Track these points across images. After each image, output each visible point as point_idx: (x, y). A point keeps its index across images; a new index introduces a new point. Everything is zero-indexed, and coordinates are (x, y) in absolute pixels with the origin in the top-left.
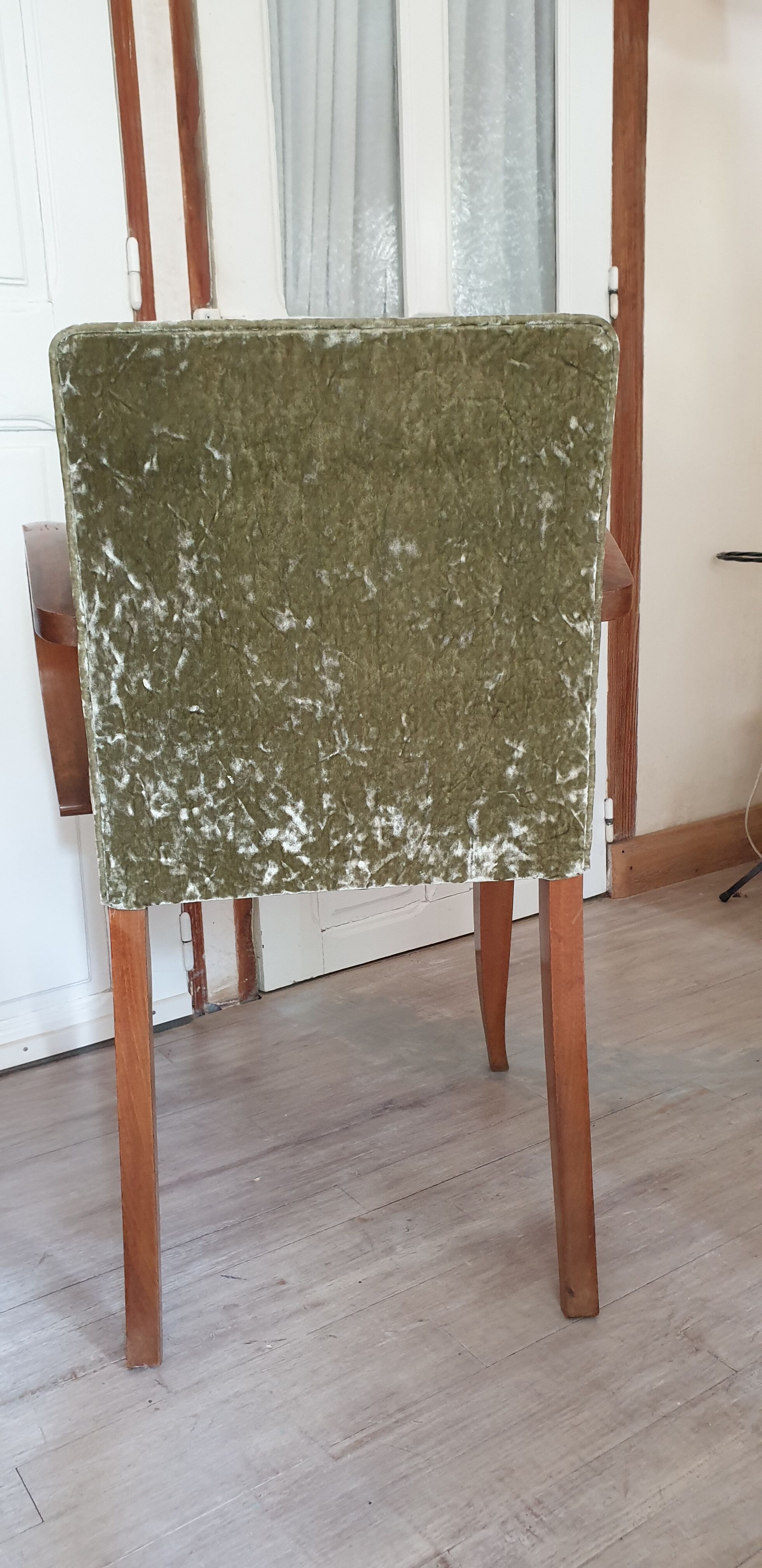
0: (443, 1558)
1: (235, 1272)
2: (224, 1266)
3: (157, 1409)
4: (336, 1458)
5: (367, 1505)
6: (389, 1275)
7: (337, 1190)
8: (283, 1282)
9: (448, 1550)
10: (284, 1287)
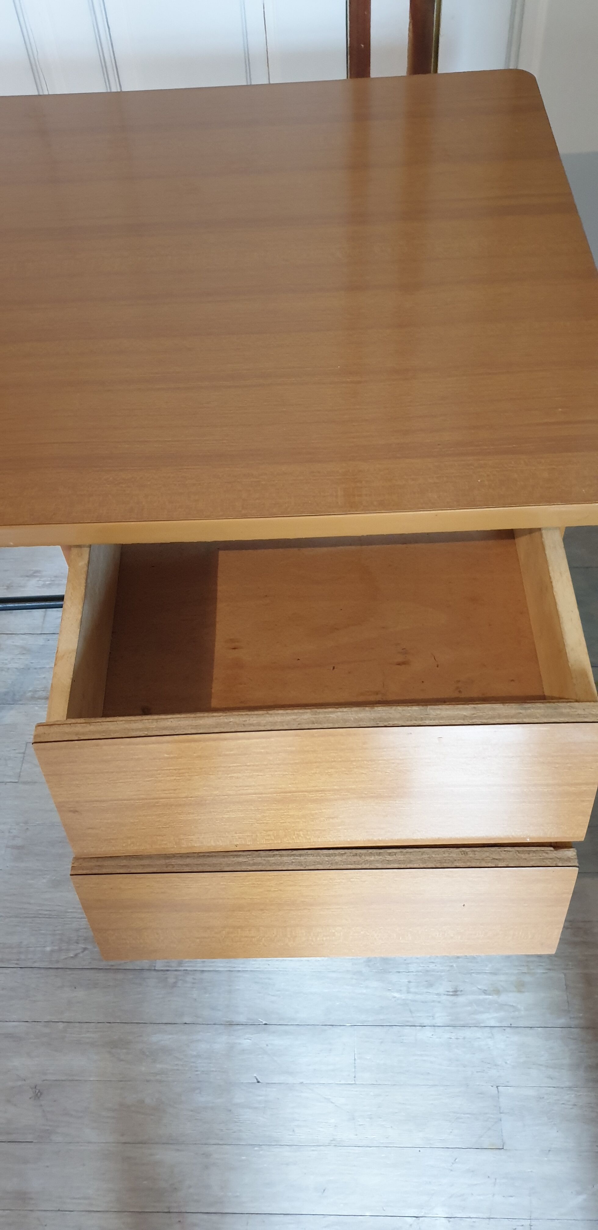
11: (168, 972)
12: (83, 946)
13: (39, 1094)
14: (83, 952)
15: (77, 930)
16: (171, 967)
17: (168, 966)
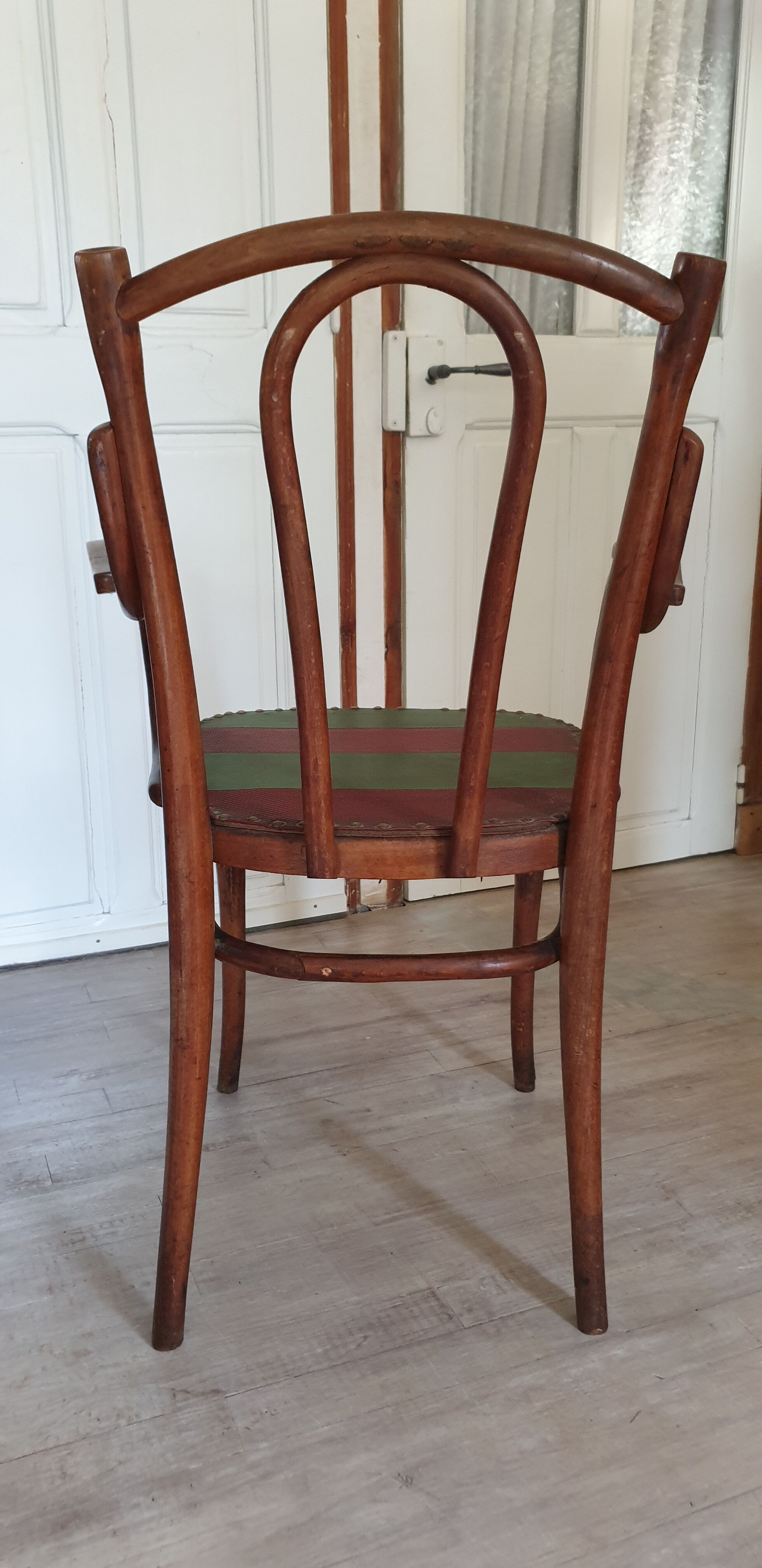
0: (432, 1292)
1: (335, 1099)
2: (329, 1094)
3: (259, 1177)
4: (376, 1224)
5: (390, 1254)
6: (449, 1116)
7: (426, 1053)
8: (369, 1110)
9: (438, 1288)
10: (369, 1113)
11: (482, 1326)
12: (362, 1335)
13: (409, 1480)
14: (365, 1340)
15: (345, 1324)
16: (484, 1320)
17: (481, 1320)
